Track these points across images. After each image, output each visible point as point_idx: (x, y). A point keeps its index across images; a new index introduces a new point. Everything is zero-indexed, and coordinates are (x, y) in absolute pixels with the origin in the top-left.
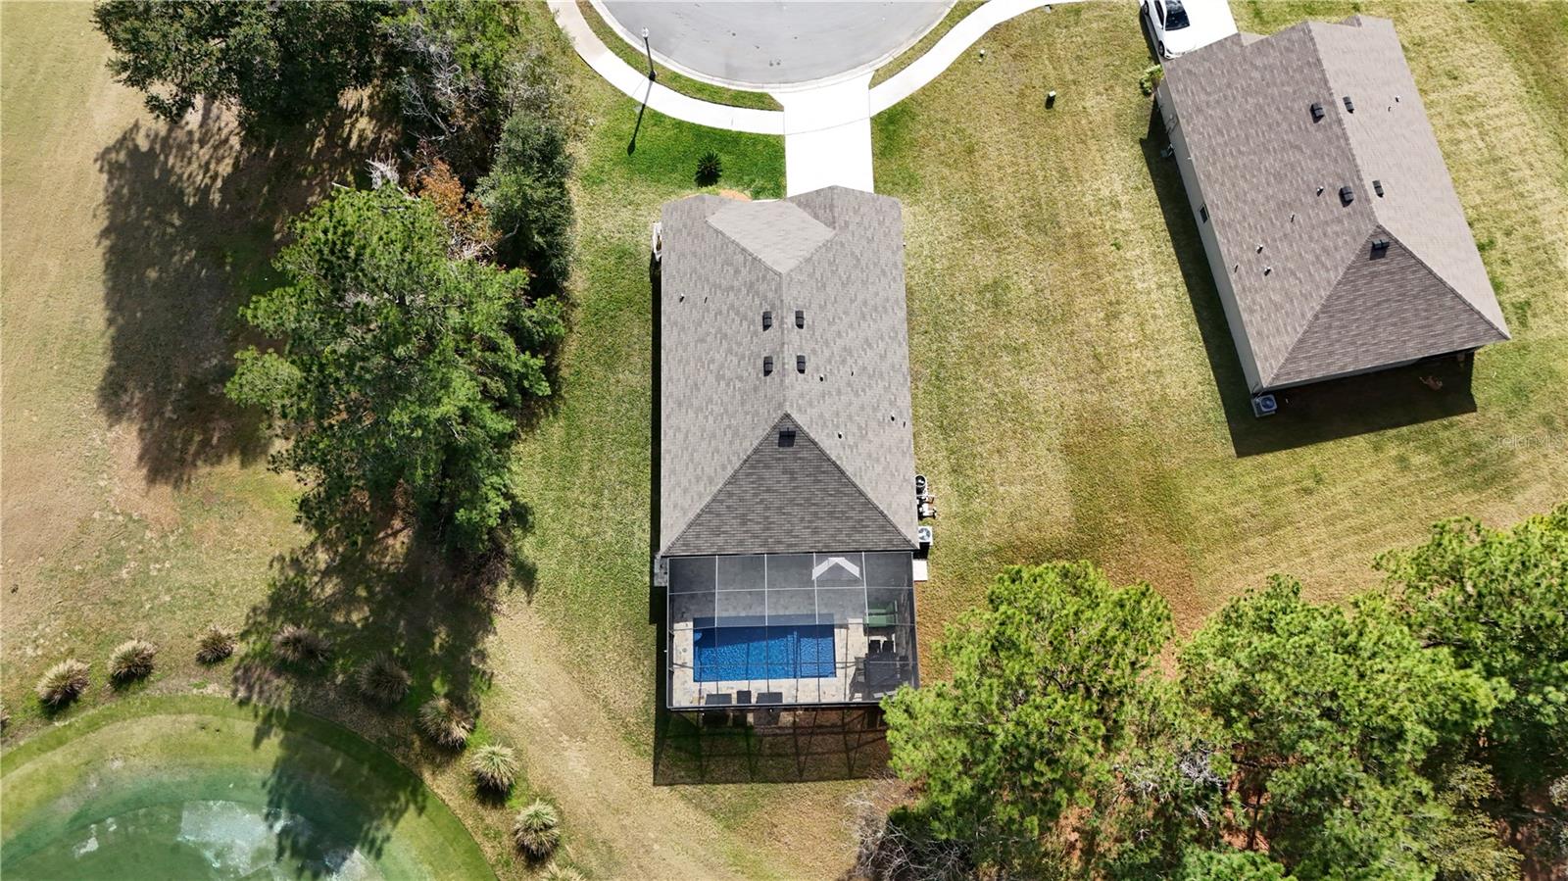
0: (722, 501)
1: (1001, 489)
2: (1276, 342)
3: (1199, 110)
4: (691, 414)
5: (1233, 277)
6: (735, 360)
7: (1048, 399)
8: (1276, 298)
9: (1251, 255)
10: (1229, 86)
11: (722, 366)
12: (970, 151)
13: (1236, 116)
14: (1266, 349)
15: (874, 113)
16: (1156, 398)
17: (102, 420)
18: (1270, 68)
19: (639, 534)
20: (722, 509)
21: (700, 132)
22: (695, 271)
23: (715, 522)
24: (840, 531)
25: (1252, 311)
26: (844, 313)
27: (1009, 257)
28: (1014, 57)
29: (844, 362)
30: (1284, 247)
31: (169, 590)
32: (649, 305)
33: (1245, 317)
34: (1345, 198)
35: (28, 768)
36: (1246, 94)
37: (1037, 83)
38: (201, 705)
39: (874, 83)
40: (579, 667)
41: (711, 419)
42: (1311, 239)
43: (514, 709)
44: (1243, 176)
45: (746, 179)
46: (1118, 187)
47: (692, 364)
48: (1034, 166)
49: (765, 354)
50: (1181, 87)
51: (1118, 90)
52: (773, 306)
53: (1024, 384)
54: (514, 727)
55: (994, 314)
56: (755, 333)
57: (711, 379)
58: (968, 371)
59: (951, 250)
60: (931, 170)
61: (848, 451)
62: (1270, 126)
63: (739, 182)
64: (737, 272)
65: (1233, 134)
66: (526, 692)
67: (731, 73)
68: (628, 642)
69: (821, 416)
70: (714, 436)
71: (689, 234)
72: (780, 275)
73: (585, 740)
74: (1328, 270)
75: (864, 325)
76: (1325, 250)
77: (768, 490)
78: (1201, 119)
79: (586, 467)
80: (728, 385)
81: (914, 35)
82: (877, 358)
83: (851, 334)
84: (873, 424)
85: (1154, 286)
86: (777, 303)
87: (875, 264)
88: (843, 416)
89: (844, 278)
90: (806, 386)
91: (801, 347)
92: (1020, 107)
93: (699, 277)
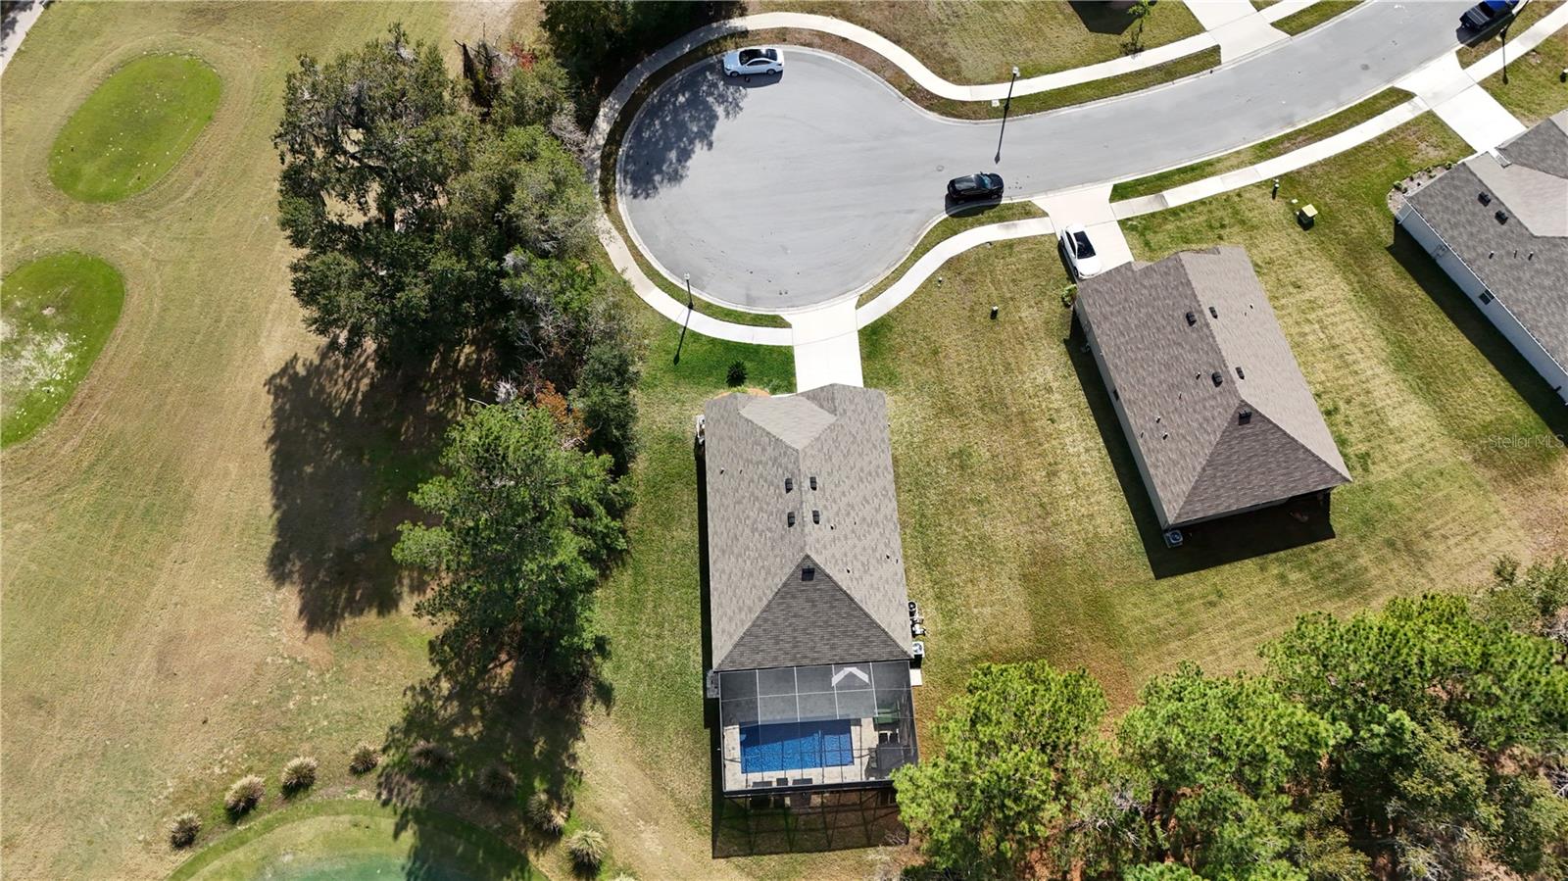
0: (760, 626)
1: (975, 611)
2: (1176, 489)
3: (1106, 318)
4: (733, 559)
5: (1140, 441)
6: (766, 516)
7: (1007, 539)
8: (1174, 456)
9: (1152, 425)
10: (1126, 300)
11: (755, 521)
12: (935, 353)
13: (1133, 322)
14: (1169, 495)
15: (861, 327)
16: (1090, 535)
17: (270, 584)
18: (1154, 287)
19: (693, 657)
20: (760, 632)
21: (728, 346)
22: (731, 450)
23: (755, 643)
24: (851, 645)
25: (1156, 467)
26: (847, 477)
27: (970, 432)
28: (965, 281)
29: (848, 514)
30: (1175, 417)
31: (326, 717)
32: (695, 478)
33: (1152, 471)
34: (1217, 380)
35: (216, 864)
36: (1139, 306)
37: (983, 300)
38: (354, 808)
39: (859, 305)
40: (650, 765)
41: (748, 562)
42: (1195, 411)
43: (600, 801)
44: (1142, 366)
45: (766, 379)
46: (1050, 376)
47: (732, 521)
48: (985, 362)
49: (788, 511)
50: (1091, 301)
51: (1046, 303)
52: (793, 474)
53: (988, 528)
54: (600, 816)
55: (962, 475)
56: (779, 495)
57: (747, 531)
58: (944, 519)
59: (925, 428)
60: (905, 368)
61: (855, 582)
62: (1158, 329)
63: (760, 382)
64: (764, 450)
65: (1132, 335)
66: (609, 787)
67: (750, 300)
68: (688, 744)
70: (751, 575)
71: (726, 423)
72: (797, 451)
73: (657, 824)
74: (1209, 434)
75: (862, 486)
76: (1206, 420)
77: (795, 616)
78: (1108, 325)
79: (650, 605)
80: (761, 535)
81: (888, 268)
82: (873, 511)
83: (853, 493)
84: (873, 561)
85: (1082, 450)
86: (796, 471)
87: (868, 441)
88: (850, 556)
89: (845, 452)
90: (821, 534)
91: (815, 504)
92: (971, 318)
93: (735, 455)
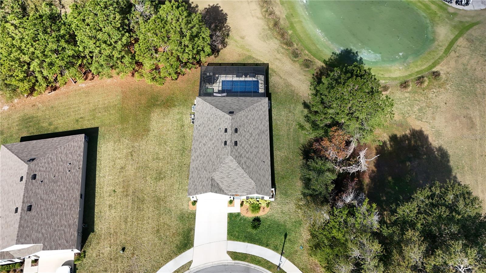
1: (170, 120)
2: (76, 144)
3: (69, 226)
4: (260, 128)
5: (81, 166)
6: (246, 136)
7: (150, 144)
8: (70, 156)
9: (73, 171)
10: (55, 231)
11: (251, 137)
12: (158, 231)
13: (57, 218)
14: (80, 143)
15: (192, 249)
16: (117, 143)
18: (37, 231)
19: (275, 113)
20: (250, 103)
21: (260, 242)
22: (259, 169)
25: (79, 155)
26: (211, 151)
27: (152, 189)
30: (61, 169)
31: (403, 103)
32: (276, 176)
33: (82, 154)
34: (34, 177)
35: (423, 68)
36: (50, 225)
37: (125, 260)
38: (385, 79)
39: (190, 263)
40: (288, 85)
41: (254, 124)
42: (51, 169)
43: (304, 77)
44: (64, 196)
45: (242, 221)
46: (108, 213)
47: (260, 141)
49: (237, 134)
50: (72, 237)
51: (94, 255)
52: (234, 147)
53: (157, 148)
54: (304, 74)
55: (162, 170)
56: (240, 142)
57: (254, 135)
58: (173, 153)
59: (172, 192)
60: (174, 223)
61: (214, 113)
62: (47, 210)
63: (245, 220)
64: (245, 163)
65: (61, 212)
67: (247, 270)
68: (276, 89)
69: (221, 119)
70: (253, 120)
71: (262, 182)
72: (231, 155)
73: (286, 71)
74: (51, 158)
75: (205, 150)
76: (49, 164)
77: (237, 105)
78: (70, 222)
79: (292, 130)
80: (249, 131)
82: (202, 141)
83: (209, 145)
84: (206, 122)
85: (107, 177)
86: (232, 147)
87: (199, 170)
88: (214, 122)
89: (210, 161)
90: (225, 125)
91: (226, 135)
92: (134, 249)
93: (258, 167)
